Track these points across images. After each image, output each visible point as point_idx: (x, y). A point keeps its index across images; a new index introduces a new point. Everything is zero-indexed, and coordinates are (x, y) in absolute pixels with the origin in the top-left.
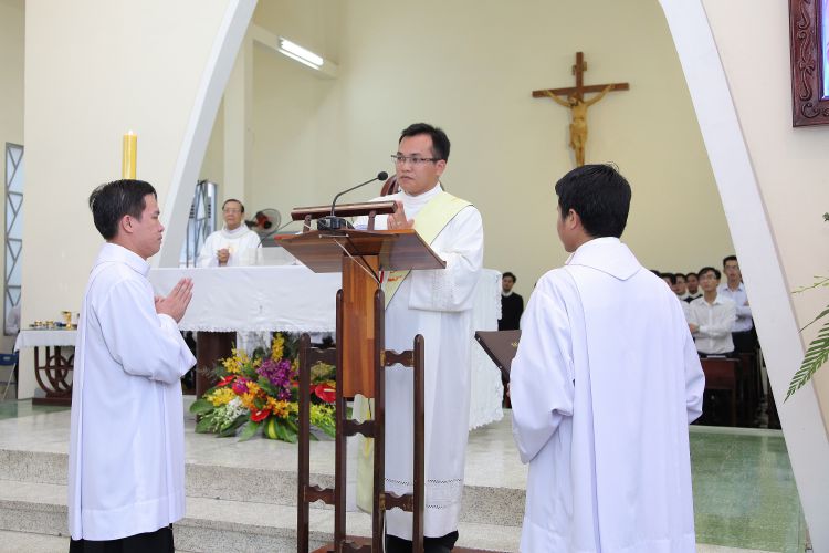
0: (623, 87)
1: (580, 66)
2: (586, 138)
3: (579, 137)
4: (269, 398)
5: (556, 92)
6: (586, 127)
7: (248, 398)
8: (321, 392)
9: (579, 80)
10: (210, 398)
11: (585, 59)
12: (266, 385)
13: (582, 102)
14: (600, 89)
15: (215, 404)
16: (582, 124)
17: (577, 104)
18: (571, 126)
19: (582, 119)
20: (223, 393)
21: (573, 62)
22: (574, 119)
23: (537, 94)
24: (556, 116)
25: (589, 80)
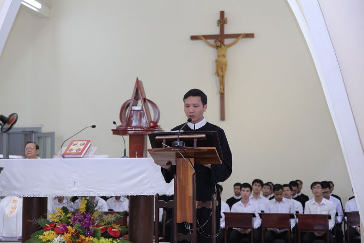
0: (251, 36)
1: (222, 21)
2: (226, 69)
3: (222, 68)
4: (81, 235)
5: (207, 37)
6: (226, 62)
7: (68, 236)
8: (111, 231)
9: (222, 30)
10: (41, 237)
11: (226, 16)
12: (79, 228)
13: (224, 45)
14: (236, 36)
15: (44, 241)
16: (224, 60)
17: (220, 47)
18: (217, 61)
19: (224, 56)
20: (49, 234)
21: (218, 17)
22: (219, 56)
23: (194, 38)
24: (207, 53)
25: (228, 30)
